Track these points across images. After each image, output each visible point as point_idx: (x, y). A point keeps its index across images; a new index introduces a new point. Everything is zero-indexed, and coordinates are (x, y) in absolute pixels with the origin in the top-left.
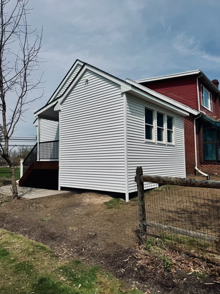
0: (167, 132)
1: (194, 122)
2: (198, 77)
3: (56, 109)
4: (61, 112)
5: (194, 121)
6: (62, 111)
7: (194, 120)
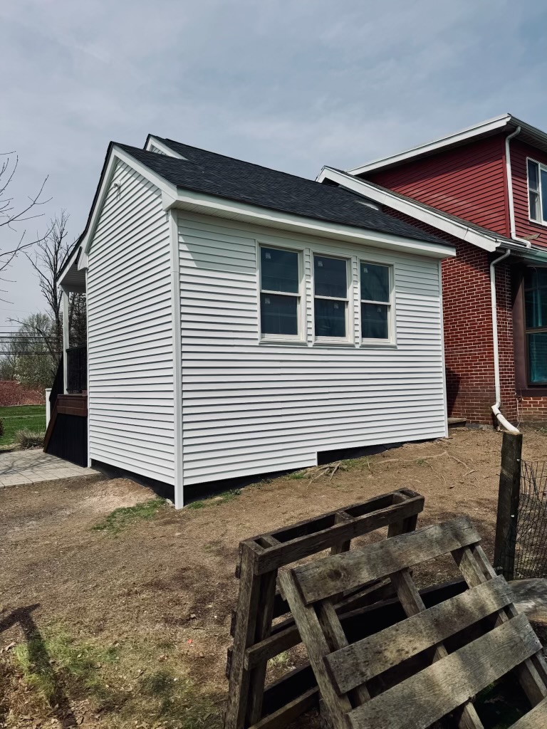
0: (359, 309)
1: (489, 273)
2: (510, 136)
3: (80, 267)
4: (88, 273)
5: (489, 270)
6: (90, 269)
7: (489, 267)
